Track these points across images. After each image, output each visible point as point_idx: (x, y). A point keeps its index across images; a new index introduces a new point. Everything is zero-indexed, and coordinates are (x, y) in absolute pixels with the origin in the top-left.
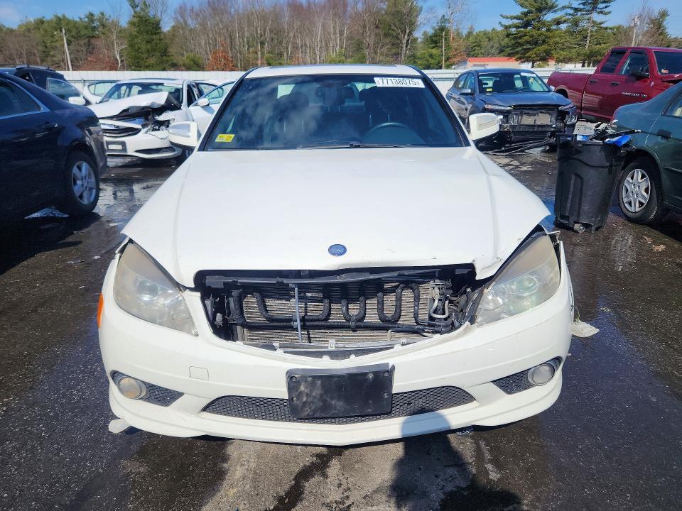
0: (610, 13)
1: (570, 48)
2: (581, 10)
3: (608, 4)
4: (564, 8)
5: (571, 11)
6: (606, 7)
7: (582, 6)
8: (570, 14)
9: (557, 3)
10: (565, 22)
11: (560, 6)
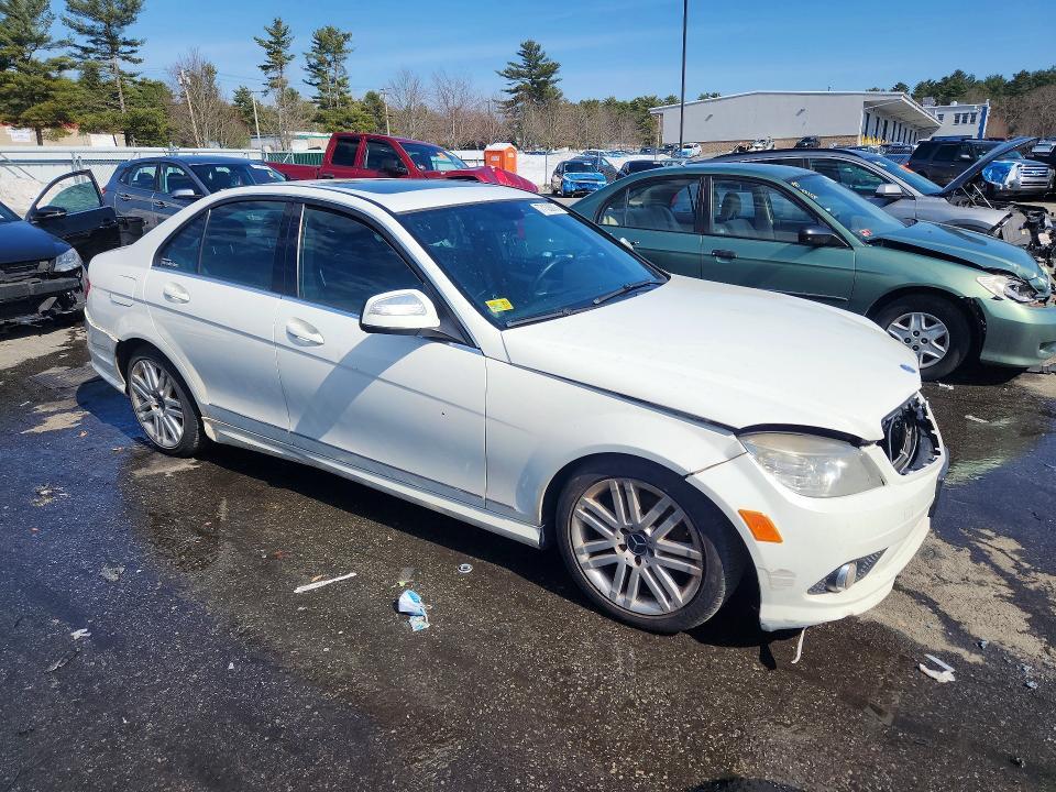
0: (140, 61)
1: (99, 109)
2: (92, 51)
3: (134, 48)
4: (62, 44)
5: (79, 52)
6: (133, 52)
7: (92, 45)
8: (77, 56)
9: (48, 34)
10: (73, 66)
11: (55, 40)
